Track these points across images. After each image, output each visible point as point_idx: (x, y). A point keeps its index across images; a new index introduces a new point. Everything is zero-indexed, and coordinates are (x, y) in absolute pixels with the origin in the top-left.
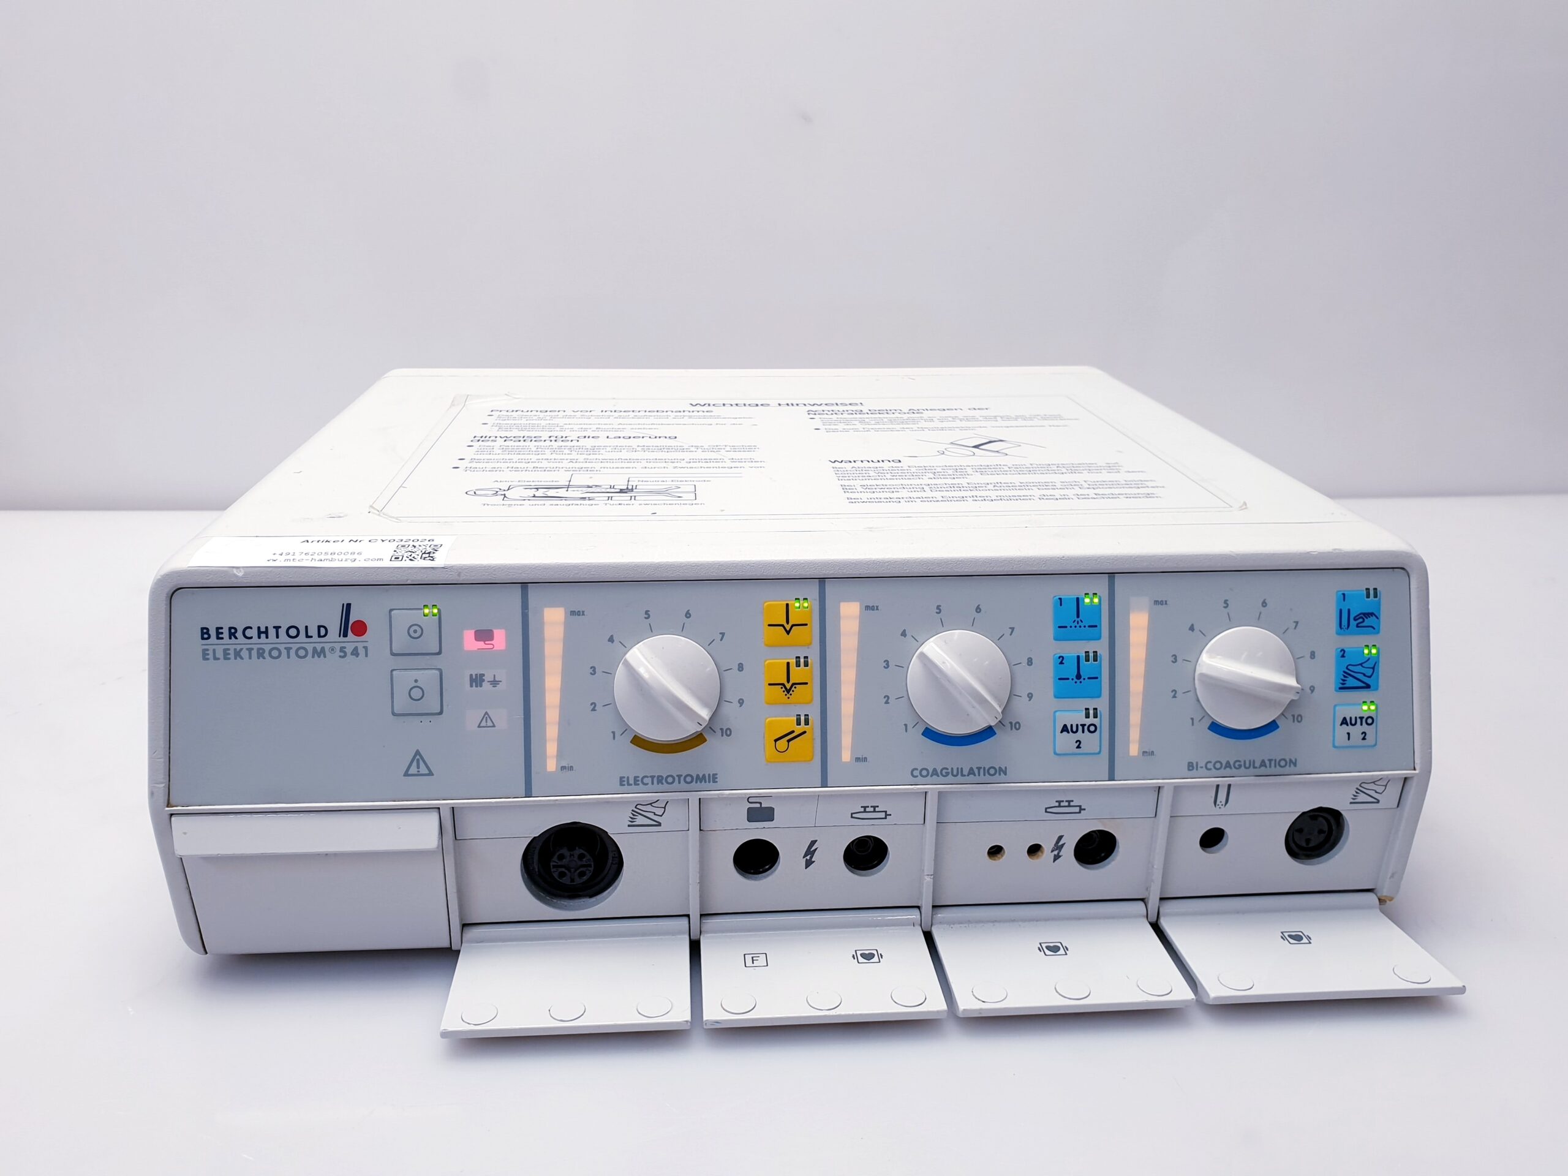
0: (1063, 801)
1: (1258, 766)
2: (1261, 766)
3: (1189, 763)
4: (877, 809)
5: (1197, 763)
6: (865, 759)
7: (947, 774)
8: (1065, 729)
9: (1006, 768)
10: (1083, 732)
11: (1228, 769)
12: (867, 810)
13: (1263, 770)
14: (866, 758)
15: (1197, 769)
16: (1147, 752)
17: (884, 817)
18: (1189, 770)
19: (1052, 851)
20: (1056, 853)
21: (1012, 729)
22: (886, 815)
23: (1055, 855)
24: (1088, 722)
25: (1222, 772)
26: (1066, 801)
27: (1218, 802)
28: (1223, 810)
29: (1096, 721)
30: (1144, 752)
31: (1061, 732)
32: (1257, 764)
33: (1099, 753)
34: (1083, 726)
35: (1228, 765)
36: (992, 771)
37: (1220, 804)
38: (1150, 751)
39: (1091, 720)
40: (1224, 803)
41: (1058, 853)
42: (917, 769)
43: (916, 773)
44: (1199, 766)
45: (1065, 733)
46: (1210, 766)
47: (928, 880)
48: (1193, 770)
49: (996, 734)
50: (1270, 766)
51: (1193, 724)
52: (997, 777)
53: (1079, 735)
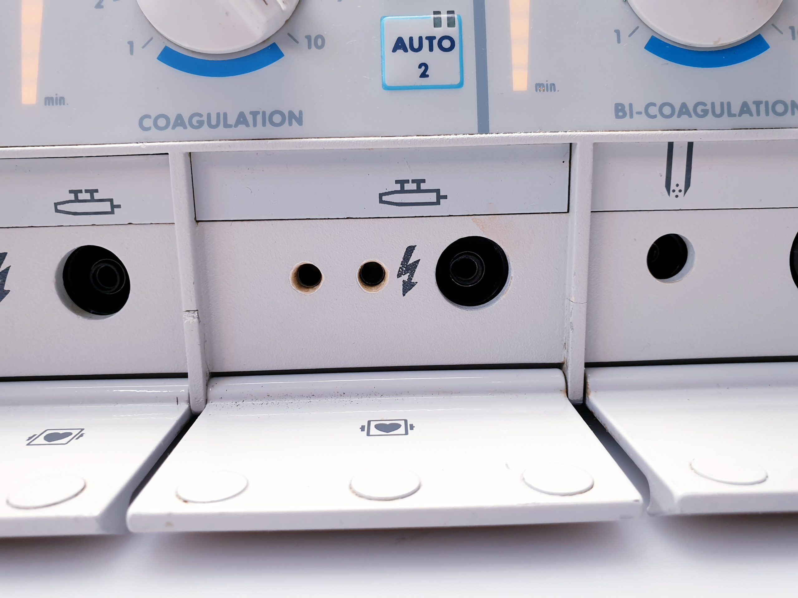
0: (408, 181)
1: (737, 113)
2: (741, 113)
3: (617, 105)
4: (97, 196)
5: (631, 105)
6: (61, 101)
7: (201, 124)
8: (400, 45)
9: (301, 113)
10: (431, 49)
11: (684, 117)
12: (81, 196)
13: (746, 119)
14: (62, 99)
15: (631, 116)
16: (543, 85)
17: (109, 210)
18: (617, 117)
19: (399, 276)
20: (405, 277)
21: (310, 47)
22: (113, 207)
23: (404, 281)
24: (438, 33)
25: (675, 121)
26: (413, 181)
27: (673, 187)
28: (684, 201)
29: (452, 32)
30: (537, 85)
31: (394, 50)
32: (736, 109)
33: (460, 85)
34: (431, 39)
35: (684, 110)
36: (277, 119)
37: (677, 189)
38: (549, 83)
39: (444, 30)
40: (682, 186)
41: (410, 279)
42: (148, 116)
43: (148, 123)
44: (635, 110)
45: (400, 52)
46: (653, 110)
47: (190, 320)
48: (624, 116)
49: (283, 55)
50: (758, 114)
51: (619, 41)
52: (285, 129)
53: (424, 55)
